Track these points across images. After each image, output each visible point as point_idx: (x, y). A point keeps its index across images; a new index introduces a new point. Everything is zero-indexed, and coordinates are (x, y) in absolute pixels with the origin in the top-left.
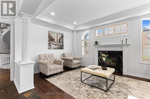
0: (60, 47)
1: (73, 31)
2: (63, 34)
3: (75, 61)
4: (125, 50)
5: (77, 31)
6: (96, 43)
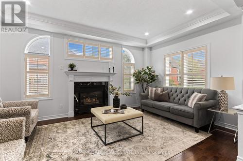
4: (112, 81)
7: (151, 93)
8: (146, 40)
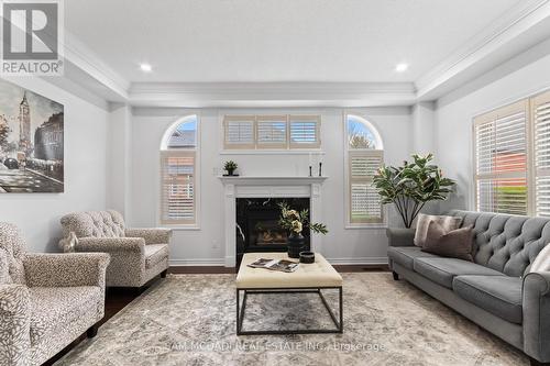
0: (43, 180)
1: (112, 105)
2: (62, 106)
3: (150, 251)
4: (317, 196)
5: (136, 110)
6: (231, 169)
7: (422, 229)
8: (413, 83)
